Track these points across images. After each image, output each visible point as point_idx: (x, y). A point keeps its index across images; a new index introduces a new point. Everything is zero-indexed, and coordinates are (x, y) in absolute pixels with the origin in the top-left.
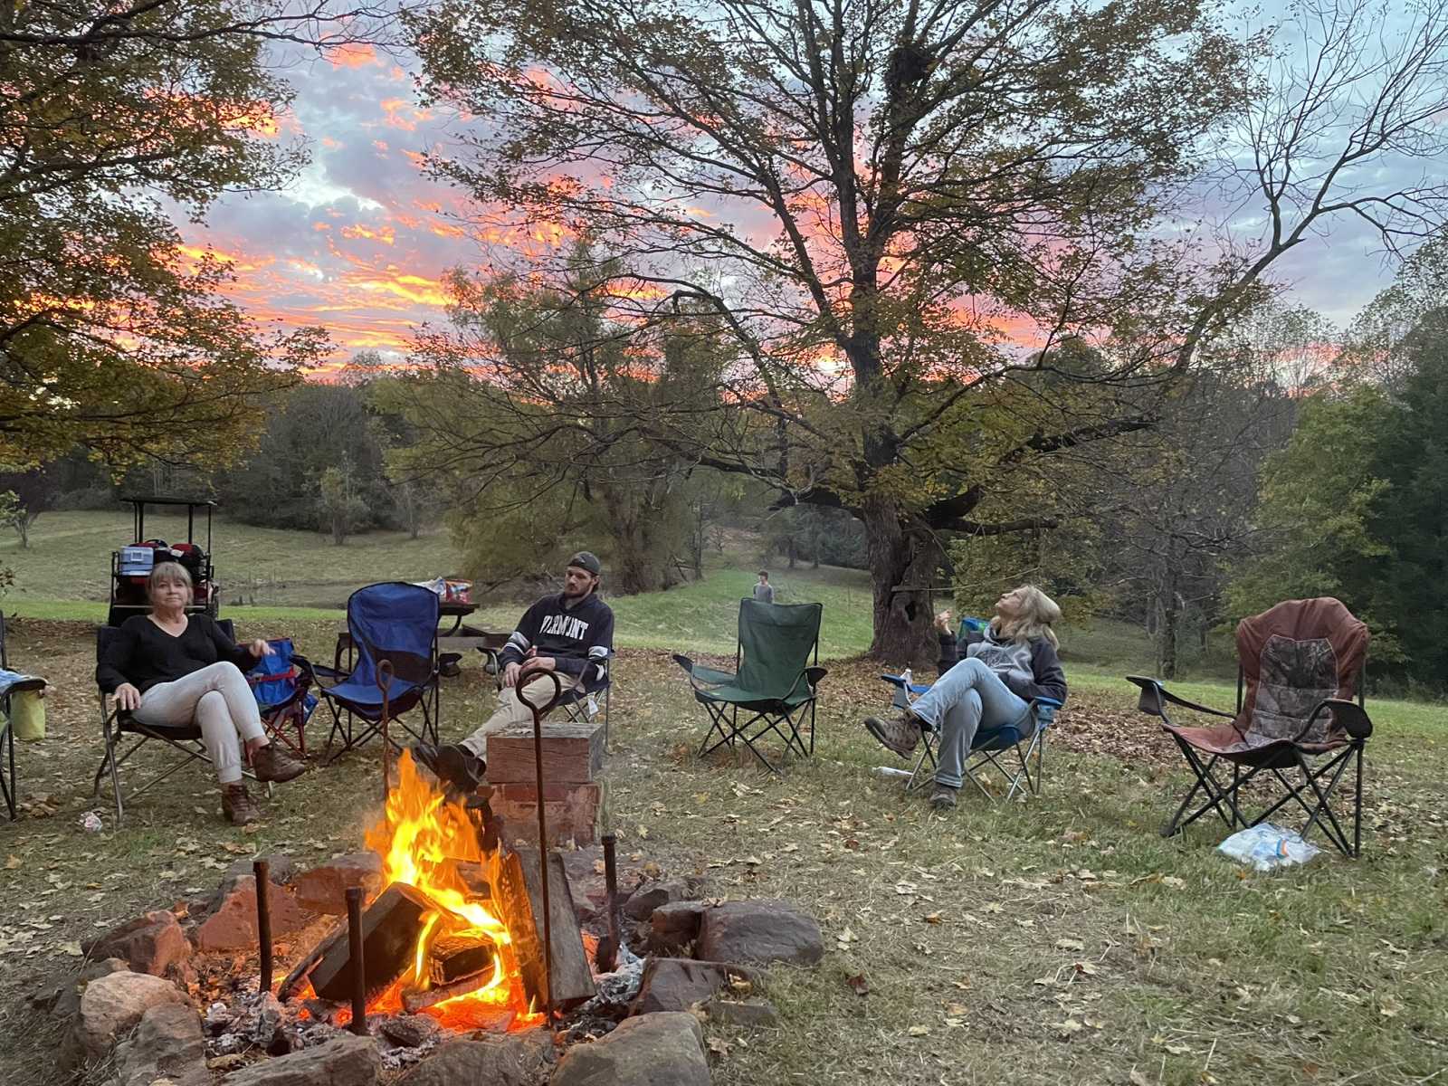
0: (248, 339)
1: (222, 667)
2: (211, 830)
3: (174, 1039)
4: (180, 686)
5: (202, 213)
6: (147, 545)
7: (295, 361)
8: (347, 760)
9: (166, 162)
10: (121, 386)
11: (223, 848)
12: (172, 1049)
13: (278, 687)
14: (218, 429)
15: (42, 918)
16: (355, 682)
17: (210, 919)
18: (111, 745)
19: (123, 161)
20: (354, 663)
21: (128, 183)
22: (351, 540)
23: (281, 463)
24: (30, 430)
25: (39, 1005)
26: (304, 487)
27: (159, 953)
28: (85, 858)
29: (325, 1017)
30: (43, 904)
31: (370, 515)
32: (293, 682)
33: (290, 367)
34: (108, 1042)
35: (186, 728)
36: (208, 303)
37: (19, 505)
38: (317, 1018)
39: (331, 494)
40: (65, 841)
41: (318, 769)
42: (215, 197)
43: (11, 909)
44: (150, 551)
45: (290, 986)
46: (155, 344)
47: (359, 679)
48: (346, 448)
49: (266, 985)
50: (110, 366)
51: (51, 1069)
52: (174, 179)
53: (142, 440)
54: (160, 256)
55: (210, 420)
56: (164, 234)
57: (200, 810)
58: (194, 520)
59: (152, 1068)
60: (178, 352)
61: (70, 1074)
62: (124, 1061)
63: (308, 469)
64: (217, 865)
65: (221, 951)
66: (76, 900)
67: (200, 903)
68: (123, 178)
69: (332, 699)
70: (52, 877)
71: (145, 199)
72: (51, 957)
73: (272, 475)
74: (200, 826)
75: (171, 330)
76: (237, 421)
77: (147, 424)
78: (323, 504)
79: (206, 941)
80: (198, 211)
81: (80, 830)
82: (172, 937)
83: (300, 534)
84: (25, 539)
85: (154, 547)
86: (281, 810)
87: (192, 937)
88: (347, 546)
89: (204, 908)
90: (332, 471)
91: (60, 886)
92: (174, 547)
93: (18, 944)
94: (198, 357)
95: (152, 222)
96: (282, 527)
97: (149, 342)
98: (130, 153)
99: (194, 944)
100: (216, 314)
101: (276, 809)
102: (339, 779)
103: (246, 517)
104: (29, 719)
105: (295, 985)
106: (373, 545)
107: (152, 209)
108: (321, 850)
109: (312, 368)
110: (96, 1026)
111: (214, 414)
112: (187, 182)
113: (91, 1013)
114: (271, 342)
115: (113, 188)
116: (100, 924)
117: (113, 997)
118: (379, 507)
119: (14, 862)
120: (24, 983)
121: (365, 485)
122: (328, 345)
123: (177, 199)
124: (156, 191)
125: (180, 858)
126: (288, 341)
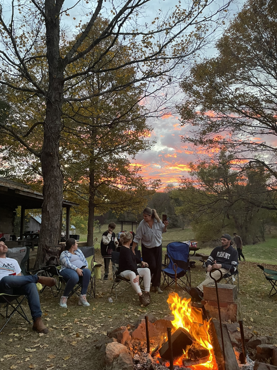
0: (144, 184)
2: (136, 305)
3: (126, 363)
5: (134, 157)
8: (168, 289)
9: (128, 147)
11: (139, 310)
12: (126, 366)
14: (138, 204)
15: (99, 324)
16: (169, 268)
17: (135, 330)
19: (119, 148)
20: (169, 263)
24: (101, 207)
25: (97, 348)
27: (124, 338)
28: (109, 309)
29: (163, 364)
30: (100, 320)
31: (172, 224)
33: (153, 189)
34: (111, 361)
36: (136, 176)
37: (99, 223)
38: (161, 363)
40: (105, 305)
42: (137, 153)
43: (93, 321)
45: (154, 353)
48: (166, 208)
49: (148, 351)
50: (116, 192)
51: (99, 366)
52: (129, 150)
53: (123, 208)
54: (126, 167)
56: (127, 162)
57: (134, 299)
58: (133, 226)
60: (130, 188)
62: (115, 367)
64: (137, 315)
65: (138, 340)
66: (106, 320)
67: (133, 325)
68: (119, 152)
69: (164, 272)
70: (102, 314)
71: (123, 155)
72: (100, 335)
74: (134, 304)
75: (128, 183)
76: (142, 202)
77: (123, 204)
79: (134, 336)
81: (108, 302)
82: (127, 334)
84: (100, 231)
87: (131, 334)
89: (134, 327)
90: (163, 213)
91: (103, 316)
93: (94, 330)
94: (134, 189)
95: (125, 160)
97: (124, 186)
98: (120, 146)
99: (132, 337)
100: (137, 178)
102: (166, 294)
104: (98, 274)
105: (156, 353)
106: (173, 231)
108: (162, 314)
109: (158, 189)
110: (109, 356)
111: (137, 201)
112: (131, 151)
113: (108, 352)
114: (149, 184)
115: (117, 154)
116: (111, 327)
117: (113, 349)
118: (174, 222)
119: (94, 309)
120: (94, 341)
121: (171, 216)
122: (161, 183)
123: (129, 155)
124: (125, 153)
125: (129, 312)
126: (152, 183)
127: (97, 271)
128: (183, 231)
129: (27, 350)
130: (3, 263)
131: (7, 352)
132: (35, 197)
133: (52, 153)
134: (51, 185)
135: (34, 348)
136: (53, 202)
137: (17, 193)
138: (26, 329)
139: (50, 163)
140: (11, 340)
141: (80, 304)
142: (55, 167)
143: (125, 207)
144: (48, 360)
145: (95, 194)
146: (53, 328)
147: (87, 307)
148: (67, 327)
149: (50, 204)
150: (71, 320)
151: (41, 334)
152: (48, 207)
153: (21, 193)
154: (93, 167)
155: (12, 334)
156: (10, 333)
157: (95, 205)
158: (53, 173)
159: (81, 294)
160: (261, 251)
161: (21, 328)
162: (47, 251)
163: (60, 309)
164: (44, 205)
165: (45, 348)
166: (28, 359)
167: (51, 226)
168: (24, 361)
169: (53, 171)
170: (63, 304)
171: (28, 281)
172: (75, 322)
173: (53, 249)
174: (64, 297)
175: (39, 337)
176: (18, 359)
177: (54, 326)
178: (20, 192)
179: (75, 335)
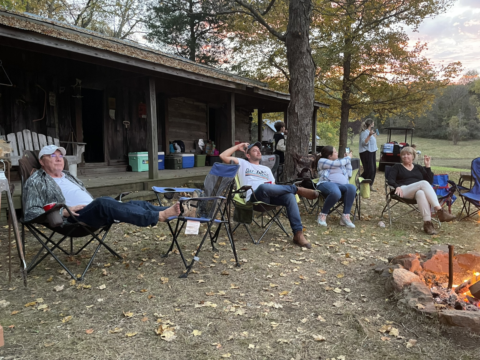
0: (430, 70)
1: (423, 183)
2: (420, 234)
3: (423, 293)
4: (409, 188)
5: (417, 28)
6: (392, 143)
7: (448, 76)
8: (468, 220)
9: (406, 13)
10: (386, 92)
11: (426, 241)
12: (423, 296)
13: (442, 191)
14: (418, 103)
15: (372, 248)
16: (473, 193)
17: (428, 261)
18: (388, 202)
19: (391, 16)
20: (472, 185)
21: (392, 23)
22: (461, 143)
23: (435, 115)
24: (359, 108)
25: (377, 272)
26: (443, 124)
27: (412, 266)
28: (382, 234)
29: (474, 303)
30: (372, 245)
31: (469, 133)
32: (448, 190)
33: (446, 78)
34: (401, 288)
35: (412, 200)
36: (417, 59)
37: (352, 132)
38: (471, 303)
39: (453, 126)
40: (375, 229)
41: (456, 222)
42: (422, 21)
43: (364, 244)
44: (393, 145)
45: (460, 290)
46: (398, 76)
47: (474, 191)
48: (461, 108)
49: (450, 286)
50: (383, 85)
51: (383, 291)
52: (408, 18)
53: (392, 109)
54: (401, 46)
55: (415, 100)
56: (403, 38)
57: (416, 227)
58: (407, 136)
59: (416, 300)
60: (405, 78)
61: (389, 294)
62: (407, 295)
63: (444, 117)
64: (425, 246)
65: (431, 272)
66: (381, 246)
67: (424, 255)
68: (390, 22)
69: (464, 197)
70: (374, 238)
71: (397, 27)
72: (376, 260)
73: (431, 119)
74: (417, 233)
75: (404, 71)
76: (424, 100)
77: (394, 104)
78: (450, 129)
79: (426, 267)
80: (415, 27)
81: (378, 226)
82: (416, 263)
83: (440, 141)
84: (352, 142)
85: (394, 144)
86: (444, 233)
87: (422, 264)
88: (459, 145)
89: (425, 257)
90: (454, 117)
91: (376, 241)
92: (400, 144)
93: (366, 254)
94: (412, 79)
95: (399, 35)
96: (433, 138)
97: (396, 76)
98: (393, 13)
99: (423, 267)
100: (419, 63)
101: (442, 232)
102: (465, 226)
103: (420, 135)
104: (366, 192)
105: (462, 290)
106: (469, 145)
107: (400, 31)
108: (462, 249)
109: (454, 77)
110: (397, 282)
111: (416, 98)
112: (412, 18)
113: (396, 278)
114: (439, 70)
115: (387, 26)
116: (389, 254)
117: (402, 275)
118: (473, 130)
119: (362, 231)
120: (371, 265)
121: (467, 122)
122: (461, 68)
123: (408, 24)
124: (402, 23)
125: (411, 241)
126: (445, 69)
127: (365, 188)
129: (291, 261)
130: (256, 170)
131: (272, 260)
132: (276, 97)
133: (300, 33)
134: (299, 78)
135: (300, 261)
136: (302, 101)
137: (256, 91)
138: (286, 241)
139: (298, 47)
140: (273, 250)
141: (342, 224)
142: (304, 53)
143: (396, 108)
144: (318, 274)
145: (350, 91)
146: (316, 244)
147: (352, 229)
148: (332, 246)
149: (298, 103)
150: (335, 239)
151: (304, 249)
152: (296, 108)
153: (260, 92)
154: (350, 49)
155: (272, 244)
156: (270, 243)
157: (350, 106)
158: (302, 62)
159: (344, 213)
161: (280, 239)
162: (297, 161)
163: (319, 226)
164: (291, 106)
165: (311, 262)
166: (295, 270)
167: (301, 131)
168: (292, 271)
169: (301, 58)
170: (321, 221)
171: (286, 191)
172: (340, 242)
173: (304, 159)
174: (323, 214)
175: (302, 251)
176: (285, 268)
177: (317, 243)
178: (259, 90)
179: (345, 255)
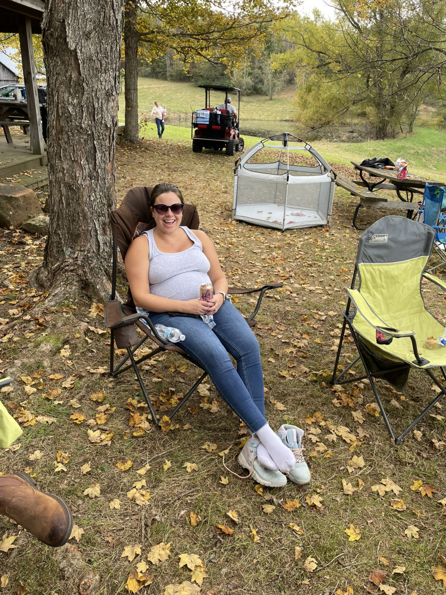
22: (246, 99)
39: (237, 75)
128: (271, 102)
136: (87, 9)
149: (76, 18)
160: (412, 151)
